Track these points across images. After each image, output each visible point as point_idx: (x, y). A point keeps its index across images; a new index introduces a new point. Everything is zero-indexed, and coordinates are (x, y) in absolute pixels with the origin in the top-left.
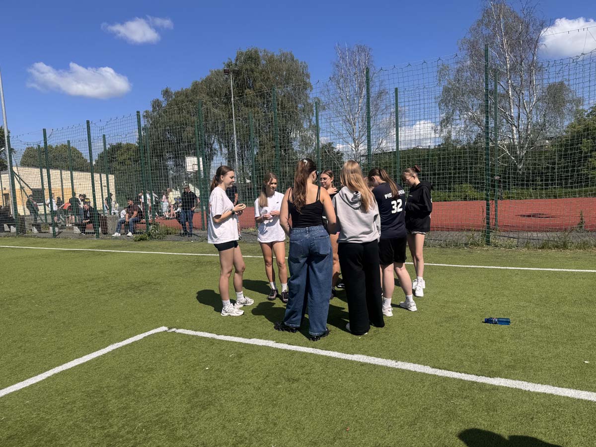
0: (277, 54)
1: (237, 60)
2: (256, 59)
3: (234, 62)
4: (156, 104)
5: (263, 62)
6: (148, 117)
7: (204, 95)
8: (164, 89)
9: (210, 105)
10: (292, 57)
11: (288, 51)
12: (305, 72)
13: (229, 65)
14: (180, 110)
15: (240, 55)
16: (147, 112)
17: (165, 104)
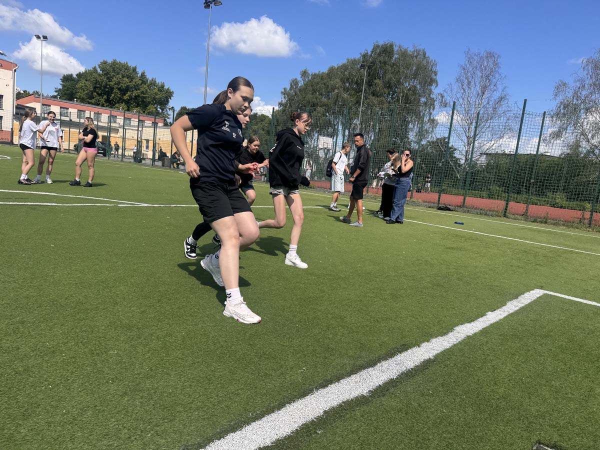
0: (410, 50)
1: (372, 52)
2: (390, 53)
3: (369, 53)
4: (294, 83)
5: (396, 56)
6: (285, 94)
7: (338, 80)
8: (304, 70)
9: (341, 89)
10: (424, 54)
11: (421, 48)
12: (434, 69)
13: (365, 56)
14: (314, 91)
15: (376, 47)
16: (285, 89)
17: (301, 83)
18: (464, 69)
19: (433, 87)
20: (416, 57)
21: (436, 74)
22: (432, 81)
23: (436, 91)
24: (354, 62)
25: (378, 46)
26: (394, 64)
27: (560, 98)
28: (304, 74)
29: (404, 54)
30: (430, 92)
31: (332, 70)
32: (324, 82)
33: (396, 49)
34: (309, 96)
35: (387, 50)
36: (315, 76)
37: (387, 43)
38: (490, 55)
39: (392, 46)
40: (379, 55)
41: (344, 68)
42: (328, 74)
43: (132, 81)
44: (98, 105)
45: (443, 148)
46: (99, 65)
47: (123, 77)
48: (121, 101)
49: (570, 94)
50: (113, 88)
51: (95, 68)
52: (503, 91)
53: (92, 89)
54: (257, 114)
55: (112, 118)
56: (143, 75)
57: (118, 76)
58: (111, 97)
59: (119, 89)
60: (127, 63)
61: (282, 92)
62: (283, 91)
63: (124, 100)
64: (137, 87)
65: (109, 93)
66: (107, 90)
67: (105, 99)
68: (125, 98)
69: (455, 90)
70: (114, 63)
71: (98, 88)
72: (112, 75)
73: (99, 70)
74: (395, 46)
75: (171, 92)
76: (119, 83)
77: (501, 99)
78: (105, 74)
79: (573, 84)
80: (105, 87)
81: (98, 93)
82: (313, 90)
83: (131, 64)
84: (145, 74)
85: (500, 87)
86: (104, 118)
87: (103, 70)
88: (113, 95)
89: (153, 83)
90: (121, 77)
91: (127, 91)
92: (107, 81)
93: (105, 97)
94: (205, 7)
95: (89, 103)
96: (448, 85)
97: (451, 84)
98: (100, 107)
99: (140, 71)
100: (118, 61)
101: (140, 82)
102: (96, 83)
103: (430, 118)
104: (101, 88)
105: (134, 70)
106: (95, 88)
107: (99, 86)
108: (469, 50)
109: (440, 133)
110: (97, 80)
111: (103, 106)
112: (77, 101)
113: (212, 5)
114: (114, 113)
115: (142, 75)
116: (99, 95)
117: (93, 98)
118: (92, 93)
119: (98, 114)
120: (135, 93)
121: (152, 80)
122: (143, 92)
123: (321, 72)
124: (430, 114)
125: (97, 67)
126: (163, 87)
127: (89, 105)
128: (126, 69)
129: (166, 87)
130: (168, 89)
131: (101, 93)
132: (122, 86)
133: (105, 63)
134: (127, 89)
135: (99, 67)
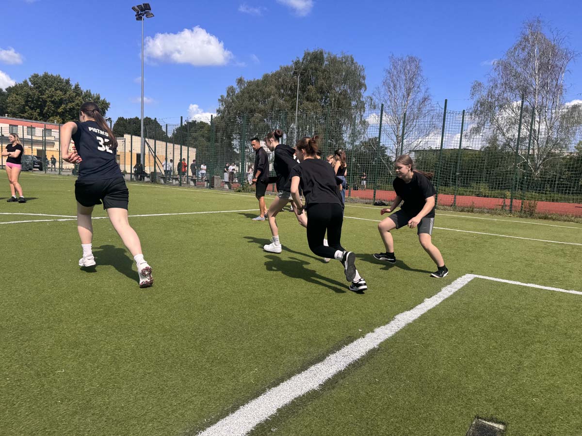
0: (339, 56)
1: (304, 59)
2: (320, 60)
3: (301, 61)
4: (231, 90)
5: (326, 63)
6: (222, 101)
7: (273, 87)
8: (239, 77)
9: (277, 96)
10: (352, 60)
11: (349, 54)
12: (362, 74)
13: (297, 63)
14: (251, 98)
15: (307, 54)
16: (222, 96)
17: (238, 91)
18: (389, 73)
19: (362, 91)
20: (345, 63)
21: (364, 78)
22: (361, 85)
23: (365, 94)
24: (287, 69)
25: (309, 54)
26: (325, 71)
27: (477, 97)
28: (240, 81)
29: (333, 61)
30: (360, 95)
31: (266, 77)
32: (260, 88)
33: (325, 56)
34: (247, 103)
35: (317, 57)
36: (250, 84)
37: (316, 51)
38: (412, 60)
39: (321, 53)
40: (311, 62)
41: (277, 75)
42: (263, 81)
43: (65, 93)
44: (31, 119)
45: (375, 147)
46: (30, 79)
47: (56, 90)
48: (55, 113)
49: (484, 93)
50: (46, 101)
51: (25, 82)
52: (426, 92)
53: (24, 103)
54: (195, 121)
55: (46, 131)
56: (77, 87)
57: (51, 89)
58: (45, 111)
59: (52, 102)
60: (59, 76)
61: (219, 100)
62: (220, 98)
63: (58, 114)
64: (71, 99)
65: (41, 107)
66: (39, 103)
67: (38, 112)
68: (60, 110)
69: (382, 93)
70: (46, 76)
71: (30, 101)
72: (44, 88)
73: (30, 84)
74: (325, 53)
75: (107, 104)
76: (52, 96)
77: (425, 99)
78: (37, 88)
79: (487, 85)
80: (38, 100)
81: (30, 107)
82: (249, 97)
83: (64, 77)
84: (79, 87)
85: (423, 89)
86: (38, 132)
87: (33, 83)
88: (46, 108)
89: (88, 95)
90: (53, 89)
91: (62, 104)
92: (40, 94)
93: (38, 110)
94: (137, 19)
95: (21, 117)
96: (376, 88)
97: (378, 87)
98: (34, 121)
99: (73, 84)
100: (50, 74)
101: (75, 94)
102: (28, 97)
103: (361, 119)
104: (33, 101)
105: (68, 82)
106: (27, 102)
107: (30, 99)
108: (393, 55)
109: (371, 133)
110: (28, 94)
111: (36, 119)
112: (8, 116)
113: (144, 17)
114: (48, 126)
115: (75, 87)
116: (32, 109)
117: (26, 112)
118: (24, 107)
119: (32, 128)
120: (70, 105)
121: (87, 92)
122: (78, 104)
123: (256, 80)
124: (362, 116)
125: (28, 80)
126: (98, 98)
127: (21, 119)
128: (59, 82)
129: (102, 98)
130: (104, 101)
131: (34, 107)
132: (55, 99)
133: (36, 76)
134: (61, 102)
135: (30, 81)
